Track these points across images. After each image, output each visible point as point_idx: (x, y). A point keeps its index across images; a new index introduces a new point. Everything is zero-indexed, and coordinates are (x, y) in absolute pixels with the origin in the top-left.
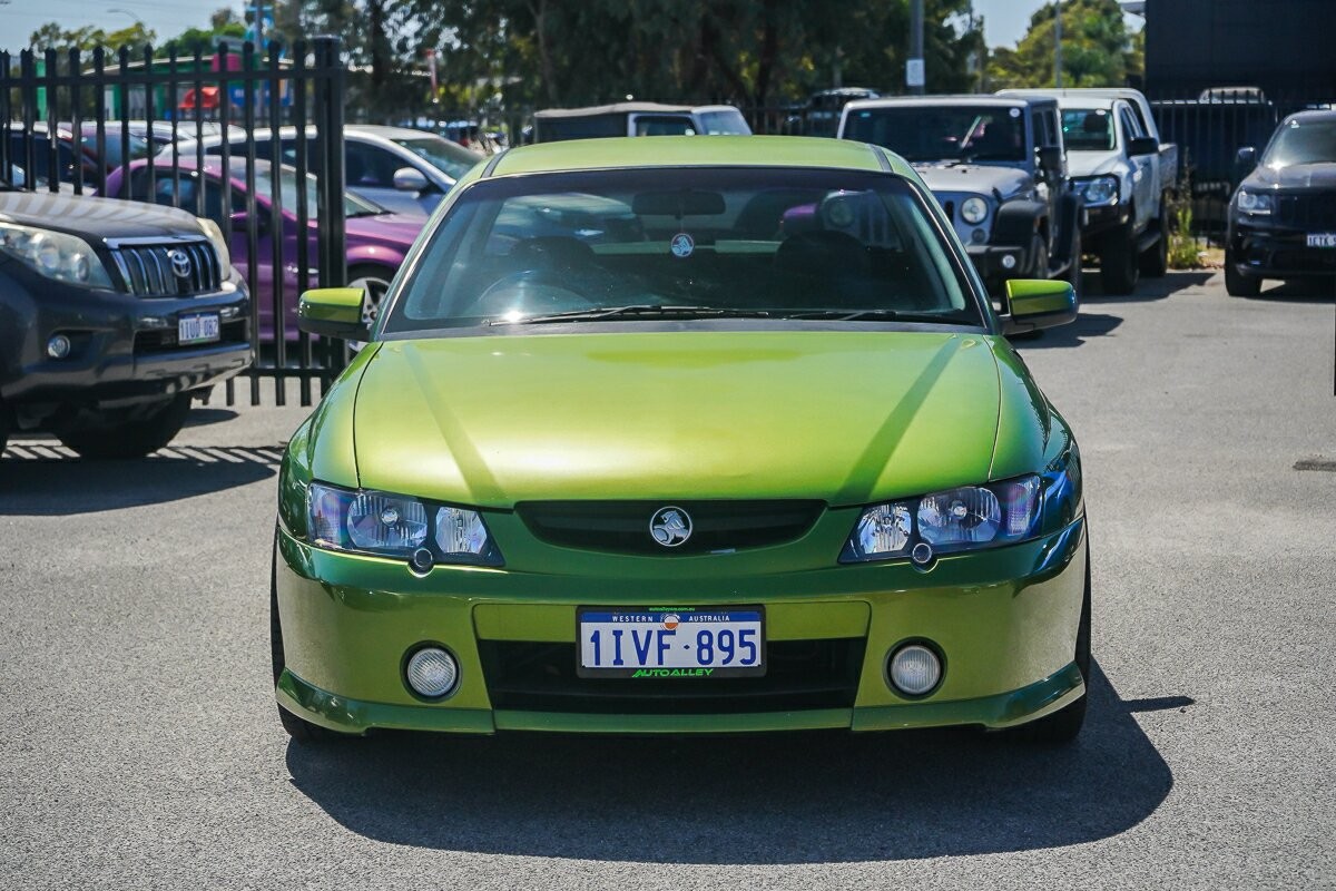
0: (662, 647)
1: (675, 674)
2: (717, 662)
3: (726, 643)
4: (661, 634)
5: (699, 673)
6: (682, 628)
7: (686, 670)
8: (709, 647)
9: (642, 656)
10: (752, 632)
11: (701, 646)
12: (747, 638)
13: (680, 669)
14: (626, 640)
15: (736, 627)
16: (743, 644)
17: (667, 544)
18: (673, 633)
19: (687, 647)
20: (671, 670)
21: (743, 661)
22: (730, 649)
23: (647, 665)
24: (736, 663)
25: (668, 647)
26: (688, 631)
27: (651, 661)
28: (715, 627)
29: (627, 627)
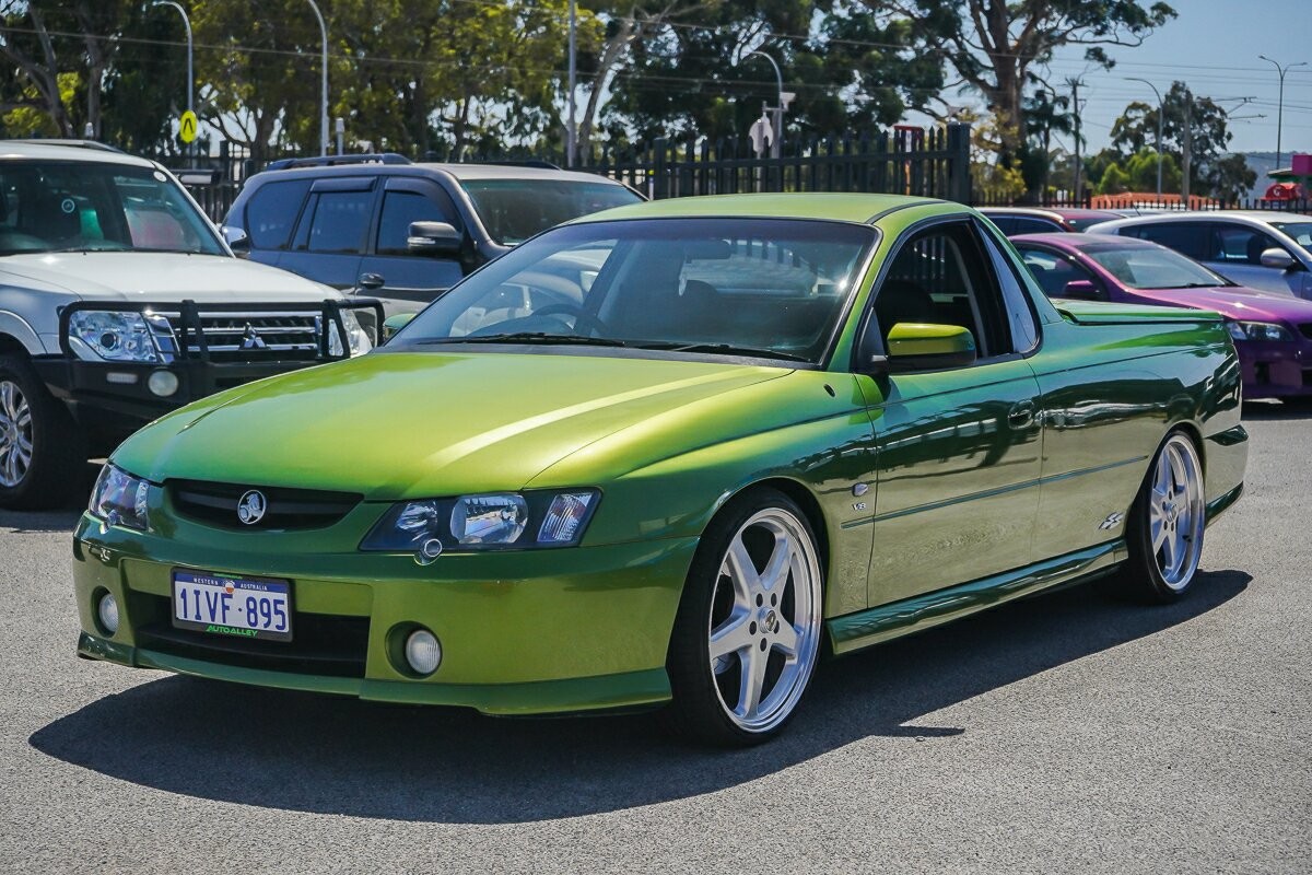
0: (225, 608)
1: (233, 632)
2: (260, 626)
3: (266, 611)
4: (224, 596)
5: (248, 633)
6: (237, 593)
7: (240, 629)
8: (254, 611)
9: (213, 613)
10: (282, 602)
11: (250, 611)
12: (280, 607)
13: (236, 628)
14: (203, 597)
15: (272, 596)
16: (277, 612)
17: (246, 521)
18: (230, 596)
19: (240, 610)
20: (231, 628)
21: (278, 627)
22: (268, 615)
23: (216, 622)
24: (272, 628)
25: (228, 608)
26: (241, 595)
27: (218, 620)
28: (259, 595)
29: (202, 588)
